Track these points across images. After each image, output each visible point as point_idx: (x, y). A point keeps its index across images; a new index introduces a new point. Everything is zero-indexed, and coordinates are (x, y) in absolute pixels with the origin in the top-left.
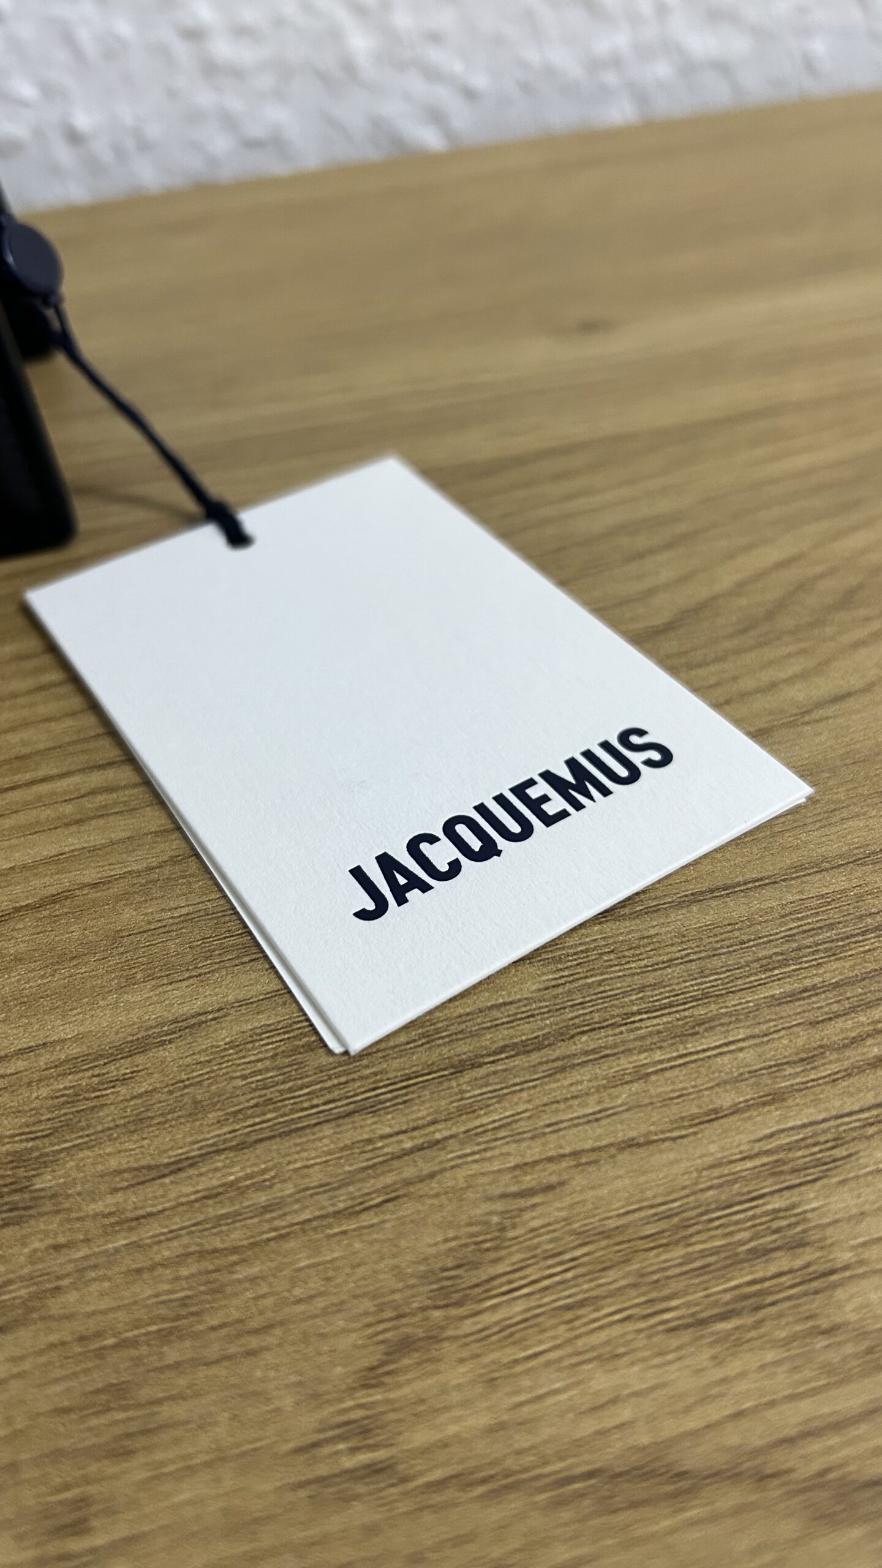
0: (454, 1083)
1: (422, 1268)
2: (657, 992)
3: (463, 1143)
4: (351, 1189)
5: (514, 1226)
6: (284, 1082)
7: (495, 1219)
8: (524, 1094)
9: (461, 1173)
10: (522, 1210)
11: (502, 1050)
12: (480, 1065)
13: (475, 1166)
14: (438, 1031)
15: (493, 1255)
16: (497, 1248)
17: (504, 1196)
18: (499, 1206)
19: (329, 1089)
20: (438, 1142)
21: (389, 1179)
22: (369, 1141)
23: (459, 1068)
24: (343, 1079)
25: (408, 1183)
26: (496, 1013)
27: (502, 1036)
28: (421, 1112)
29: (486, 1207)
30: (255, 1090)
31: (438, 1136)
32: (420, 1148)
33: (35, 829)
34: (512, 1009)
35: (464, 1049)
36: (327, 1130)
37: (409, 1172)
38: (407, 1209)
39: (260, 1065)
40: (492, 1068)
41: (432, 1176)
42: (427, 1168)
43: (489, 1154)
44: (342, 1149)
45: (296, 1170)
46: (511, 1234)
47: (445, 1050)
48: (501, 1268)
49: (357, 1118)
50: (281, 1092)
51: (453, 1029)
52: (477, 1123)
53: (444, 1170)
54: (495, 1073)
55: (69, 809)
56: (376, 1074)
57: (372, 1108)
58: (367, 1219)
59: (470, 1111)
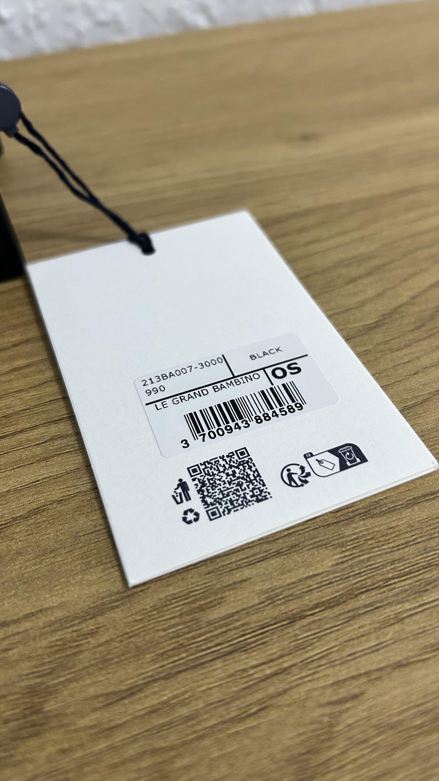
0: (290, 630)
1: (287, 754)
2: (401, 564)
3: (301, 669)
4: (238, 703)
5: (338, 724)
6: (189, 632)
7: (326, 719)
8: (333, 635)
9: (303, 689)
10: (341, 712)
11: (316, 606)
12: (305, 617)
13: (310, 684)
14: (277, 595)
15: (328, 744)
16: (329, 739)
17: (330, 703)
18: (327, 710)
19: (217, 636)
20: (285, 669)
21: (259, 695)
22: (245, 670)
23: (293, 619)
24: (224, 629)
25: (271, 697)
26: (310, 582)
27: (315, 597)
28: (274, 649)
29: (319, 712)
30: (172, 638)
31: (285, 665)
32: (275, 674)
33: (20, 464)
34: (319, 579)
35: (294, 606)
36: (219, 664)
37: (271, 690)
38: (273, 715)
39: (173, 622)
40: (312, 619)
41: (285, 692)
42: (282, 687)
43: (316, 676)
44: (230, 676)
45: (204, 691)
46: (337, 729)
47: (283, 607)
48: (334, 752)
49: (235, 655)
50: (188, 639)
51: (286, 593)
52: (307, 655)
53: (291, 688)
54: (314, 622)
55: (38, 450)
56: (243, 625)
57: (243, 648)
58: (251, 723)
59: (301, 648)
